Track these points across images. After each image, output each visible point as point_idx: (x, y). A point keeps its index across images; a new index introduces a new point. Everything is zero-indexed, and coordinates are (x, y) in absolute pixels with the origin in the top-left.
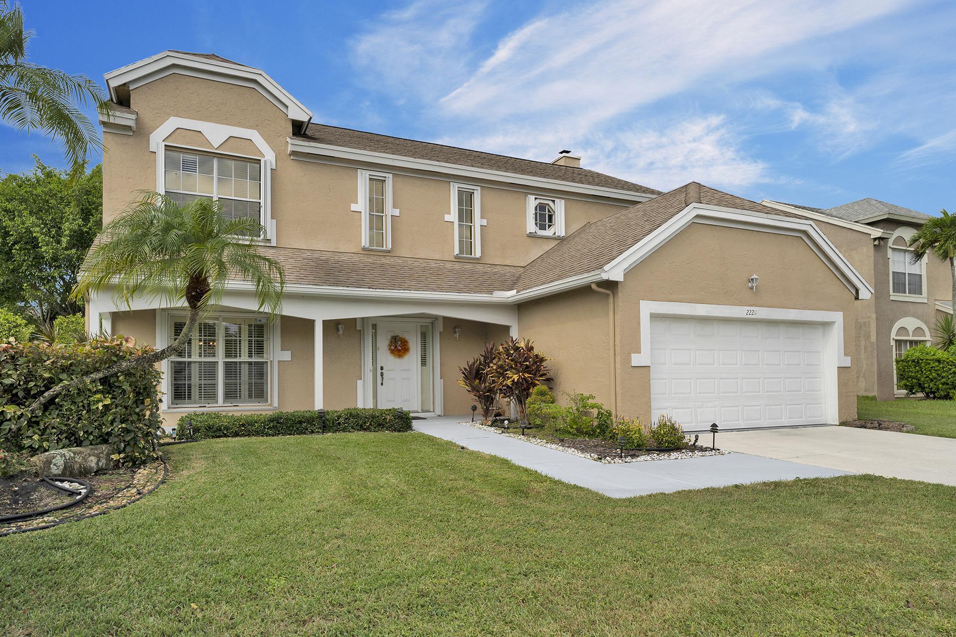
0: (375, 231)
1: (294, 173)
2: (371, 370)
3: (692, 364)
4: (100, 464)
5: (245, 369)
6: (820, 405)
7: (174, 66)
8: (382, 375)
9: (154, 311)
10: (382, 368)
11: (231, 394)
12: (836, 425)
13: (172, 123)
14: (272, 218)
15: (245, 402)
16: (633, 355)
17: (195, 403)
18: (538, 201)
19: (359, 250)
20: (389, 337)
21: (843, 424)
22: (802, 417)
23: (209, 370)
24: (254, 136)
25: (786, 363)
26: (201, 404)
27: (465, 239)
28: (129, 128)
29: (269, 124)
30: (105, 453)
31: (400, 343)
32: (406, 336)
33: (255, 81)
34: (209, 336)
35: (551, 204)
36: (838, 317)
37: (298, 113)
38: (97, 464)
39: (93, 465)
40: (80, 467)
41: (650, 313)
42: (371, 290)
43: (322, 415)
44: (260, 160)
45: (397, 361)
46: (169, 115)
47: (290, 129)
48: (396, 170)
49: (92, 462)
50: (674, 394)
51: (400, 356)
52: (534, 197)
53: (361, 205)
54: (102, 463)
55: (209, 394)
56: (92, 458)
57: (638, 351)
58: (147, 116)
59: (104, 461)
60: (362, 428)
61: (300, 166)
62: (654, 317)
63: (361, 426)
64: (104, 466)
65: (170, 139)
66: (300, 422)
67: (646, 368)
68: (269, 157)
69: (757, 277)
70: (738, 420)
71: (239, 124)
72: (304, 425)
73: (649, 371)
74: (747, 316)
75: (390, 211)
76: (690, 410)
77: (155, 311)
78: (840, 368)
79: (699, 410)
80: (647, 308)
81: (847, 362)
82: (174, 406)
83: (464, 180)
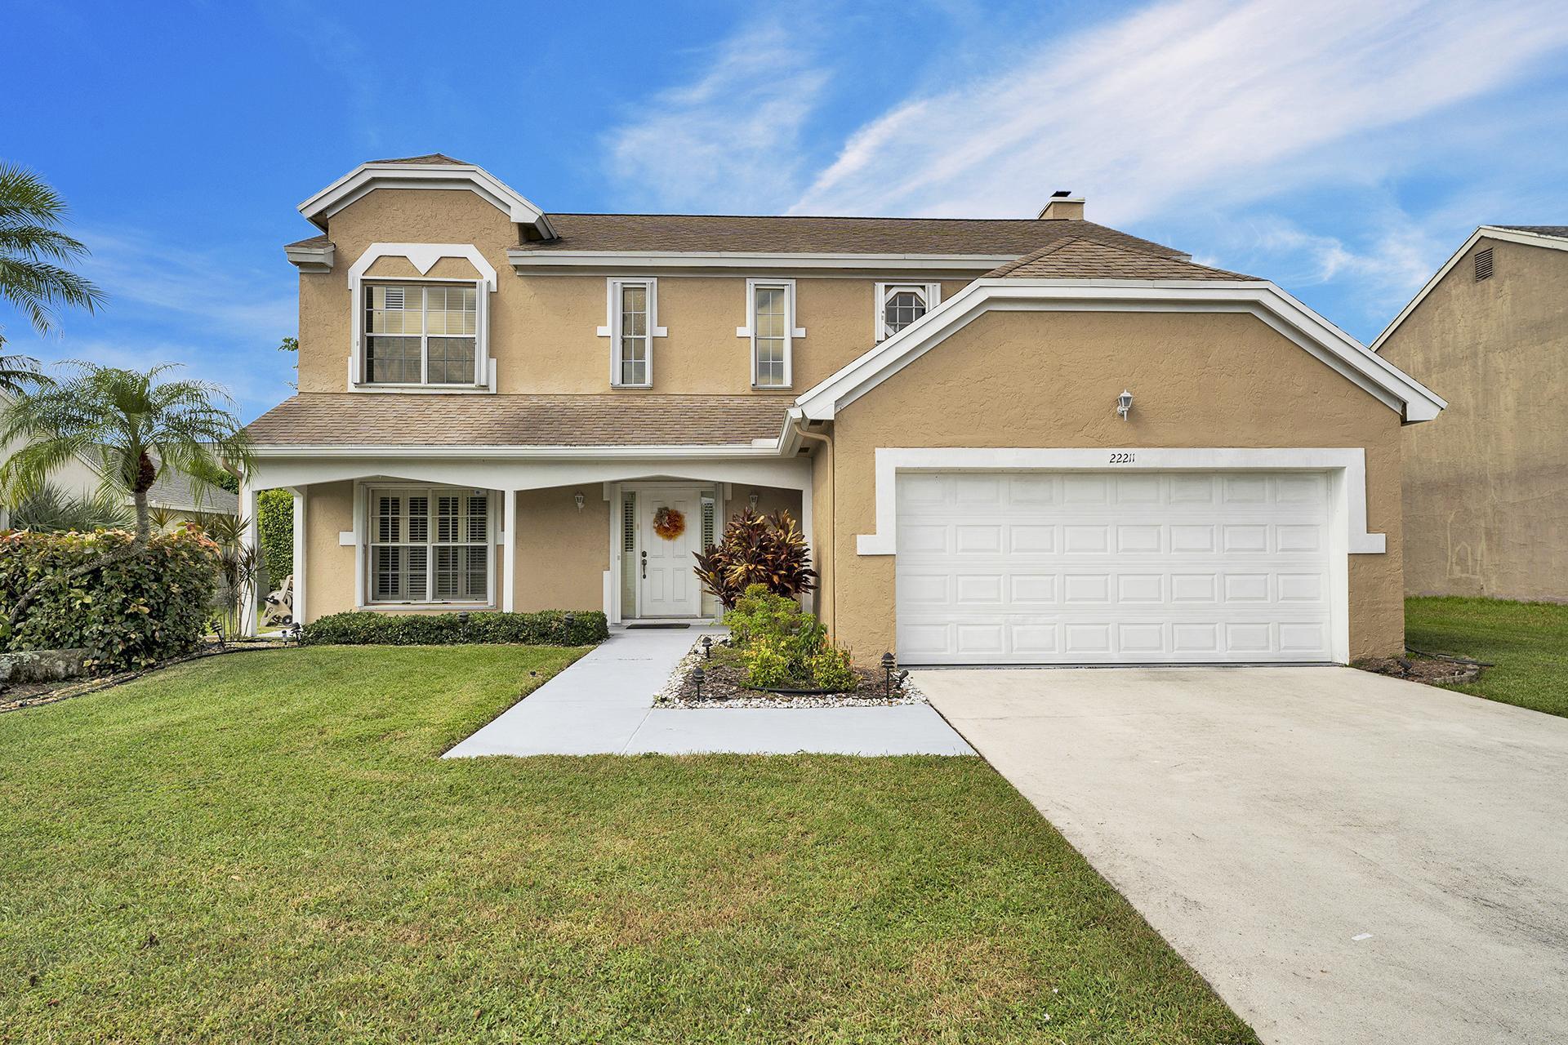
0: (633, 361)
1: (520, 293)
2: (618, 557)
3: (1002, 549)
4: (70, 670)
5: (462, 557)
6: (1319, 626)
7: (374, 180)
8: (644, 563)
9: (351, 481)
10: (644, 554)
11: (444, 588)
12: (1346, 666)
13: (375, 250)
14: (491, 355)
15: (462, 598)
16: (859, 537)
17: (403, 599)
18: (894, 292)
19: (607, 389)
20: (656, 510)
21: (1357, 664)
22: (1267, 648)
23: (418, 556)
24: (470, 251)
25: (1227, 546)
26: (407, 599)
27: (771, 361)
28: (321, 265)
29: (489, 234)
30: (77, 657)
31: (667, 518)
32: (681, 509)
33: (469, 181)
34: (421, 514)
35: (919, 291)
36: (1352, 460)
37: (525, 212)
38: (66, 669)
39: (60, 670)
40: (47, 671)
41: (896, 468)
42: (568, 447)
43: (506, 620)
44: (475, 283)
45: (667, 543)
46: (371, 241)
47: (516, 235)
48: (660, 272)
49: (60, 668)
50: (963, 600)
51: (670, 537)
52: (883, 284)
53: (610, 328)
54: (73, 669)
55: (418, 590)
56: (60, 662)
57: (871, 530)
58: (345, 246)
59: (75, 667)
60: (515, 638)
61: (529, 283)
62: (902, 474)
63: (517, 636)
64: (75, 672)
65: (372, 271)
66: (440, 628)
67: (887, 559)
68: (487, 274)
69: (1129, 395)
70: (1107, 648)
71: (452, 240)
72: (445, 631)
73: (894, 562)
74: (1112, 465)
75: (654, 329)
76: (997, 628)
77: (352, 484)
78: (1356, 560)
79: (1016, 629)
80: (887, 460)
81: (1376, 543)
82: (375, 602)
83: (769, 273)
